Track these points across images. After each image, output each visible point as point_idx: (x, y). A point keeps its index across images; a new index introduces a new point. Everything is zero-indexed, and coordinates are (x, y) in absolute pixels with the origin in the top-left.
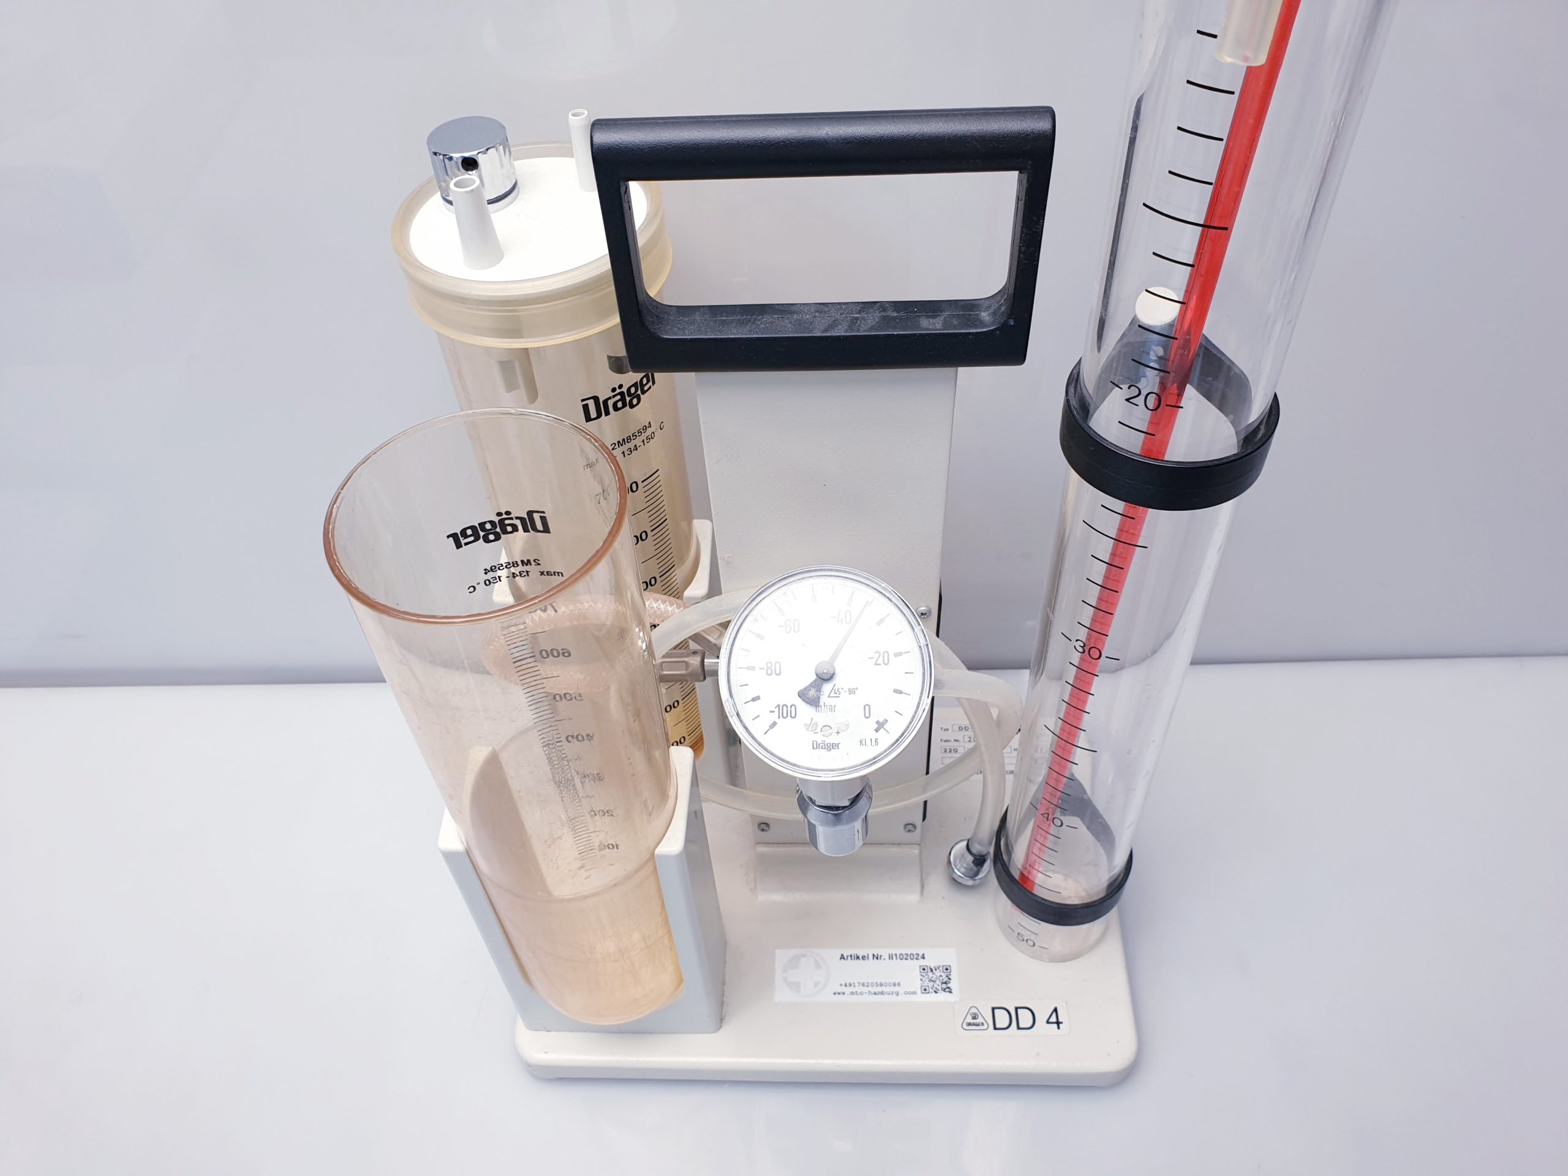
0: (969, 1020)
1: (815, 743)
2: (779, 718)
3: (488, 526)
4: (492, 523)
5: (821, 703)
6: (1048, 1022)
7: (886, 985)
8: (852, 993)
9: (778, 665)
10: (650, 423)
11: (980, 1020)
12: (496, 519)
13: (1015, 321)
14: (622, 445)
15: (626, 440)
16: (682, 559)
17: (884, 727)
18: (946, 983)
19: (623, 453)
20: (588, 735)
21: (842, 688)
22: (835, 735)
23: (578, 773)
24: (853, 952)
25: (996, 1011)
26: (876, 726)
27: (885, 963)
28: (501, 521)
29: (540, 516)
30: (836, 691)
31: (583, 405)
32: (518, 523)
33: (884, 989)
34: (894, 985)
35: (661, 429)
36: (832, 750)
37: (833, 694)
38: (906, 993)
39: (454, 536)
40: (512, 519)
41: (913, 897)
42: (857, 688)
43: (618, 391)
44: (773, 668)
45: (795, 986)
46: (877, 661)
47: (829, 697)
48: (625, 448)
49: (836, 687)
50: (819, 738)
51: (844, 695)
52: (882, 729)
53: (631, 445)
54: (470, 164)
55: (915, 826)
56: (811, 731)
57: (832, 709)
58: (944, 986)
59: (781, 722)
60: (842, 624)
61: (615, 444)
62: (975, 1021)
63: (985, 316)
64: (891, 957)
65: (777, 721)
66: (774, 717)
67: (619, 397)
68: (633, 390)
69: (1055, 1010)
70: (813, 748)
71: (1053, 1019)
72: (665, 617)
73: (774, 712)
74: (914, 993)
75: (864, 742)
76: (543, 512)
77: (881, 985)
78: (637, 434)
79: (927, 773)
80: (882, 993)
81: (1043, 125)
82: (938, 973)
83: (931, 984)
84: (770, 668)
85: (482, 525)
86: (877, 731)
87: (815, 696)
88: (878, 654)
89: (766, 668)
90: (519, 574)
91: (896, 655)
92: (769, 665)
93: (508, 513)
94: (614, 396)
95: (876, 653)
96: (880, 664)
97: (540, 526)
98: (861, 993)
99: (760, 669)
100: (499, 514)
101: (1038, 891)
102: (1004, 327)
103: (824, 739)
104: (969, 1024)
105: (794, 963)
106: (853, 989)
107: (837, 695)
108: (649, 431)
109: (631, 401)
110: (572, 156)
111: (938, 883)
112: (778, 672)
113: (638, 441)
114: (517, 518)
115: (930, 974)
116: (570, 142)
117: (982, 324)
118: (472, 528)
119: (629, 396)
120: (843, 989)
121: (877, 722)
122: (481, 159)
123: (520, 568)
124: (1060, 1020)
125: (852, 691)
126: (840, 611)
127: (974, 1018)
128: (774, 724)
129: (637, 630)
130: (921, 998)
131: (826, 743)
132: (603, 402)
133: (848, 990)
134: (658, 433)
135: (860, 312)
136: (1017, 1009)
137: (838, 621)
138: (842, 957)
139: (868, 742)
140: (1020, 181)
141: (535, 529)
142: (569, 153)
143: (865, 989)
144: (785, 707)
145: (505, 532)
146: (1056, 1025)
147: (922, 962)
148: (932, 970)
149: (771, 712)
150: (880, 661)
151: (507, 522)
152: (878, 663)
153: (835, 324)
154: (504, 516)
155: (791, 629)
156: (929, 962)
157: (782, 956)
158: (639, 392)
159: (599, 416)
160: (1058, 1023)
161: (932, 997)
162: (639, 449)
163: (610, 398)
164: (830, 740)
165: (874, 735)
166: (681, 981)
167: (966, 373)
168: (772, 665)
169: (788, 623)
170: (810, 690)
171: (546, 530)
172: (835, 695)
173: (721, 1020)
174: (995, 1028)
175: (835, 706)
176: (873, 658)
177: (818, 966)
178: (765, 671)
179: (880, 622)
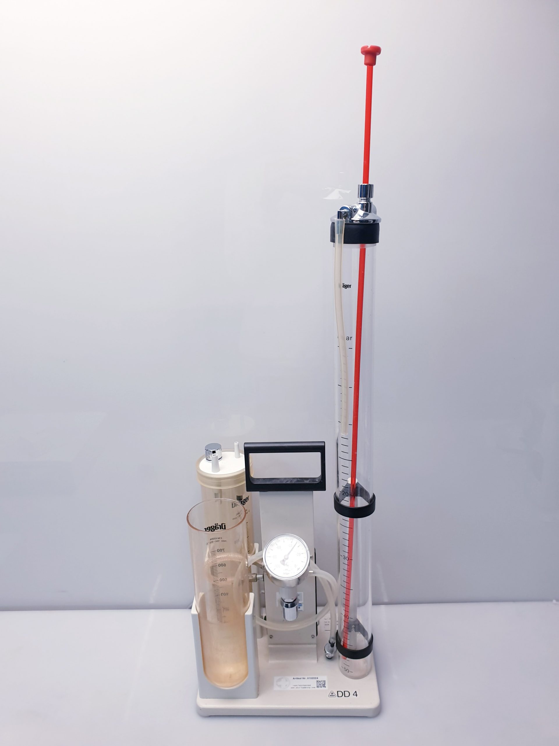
0: (331, 694)
3: (213, 527)
4: (214, 526)
5: (285, 564)
6: (353, 695)
7: (306, 685)
8: (296, 688)
9: (276, 556)
10: (247, 509)
11: (334, 694)
12: (215, 525)
13: (323, 481)
18: (324, 685)
20: (227, 593)
24: (297, 677)
25: (338, 692)
27: (306, 680)
28: (216, 526)
31: (232, 504)
32: (219, 527)
33: (306, 687)
34: (309, 685)
36: (287, 575)
38: (312, 688)
39: (205, 529)
40: (218, 525)
41: (315, 661)
42: (293, 561)
43: (241, 500)
45: (280, 686)
51: (290, 562)
54: (214, 452)
55: (314, 636)
56: (283, 570)
58: (323, 686)
59: (277, 568)
61: (237, 514)
62: (332, 695)
63: (317, 480)
64: (308, 678)
66: (275, 566)
68: (244, 501)
69: (356, 692)
71: (355, 694)
74: (315, 688)
76: (225, 524)
77: (305, 685)
79: (316, 613)
80: (305, 688)
81: (323, 444)
82: (322, 682)
83: (320, 685)
85: (211, 527)
90: (217, 541)
91: (302, 554)
93: (217, 524)
95: (297, 553)
97: (224, 528)
98: (299, 688)
100: (215, 524)
101: (348, 647)
102: (320, 482)
104: (331, 696)
105: (280, 680)
106: (297, 687)
109: (243, 503)
110: (234, 452)
111: (322, 659)
114: (219, 525)
115: (319, 683)
116: (234, 449)
117: (316, 482)
118: (209, 527)
120: (294, 687)
122: (216, 451)
123: (218, 539)
124: (357, 694)
126: (290, 544)
127: (332, 694)
128: (275, 568)
130: (316, 689)
133: (295, 687)
134: (248, 512)
136: (344, 692)
137: (290, 546)
138: (294, 678)
140: (320, 454)
141: (223, 529)
142: (234, 451)
143: (300, 687)
144: (278, 565)
145: (216, 529)
146: (356, 696)
147: (317, 680)
148: (320, 682)
150: (298, 555)
151: (217, 526)
153: (287, 481)
154: (216, 525)
155: (278, 548)
156: (319, 679)
157: (276, 678)
158: (245, 501)
160: (356, 695)
161: (320, 688)
164: (287, 572)
165: (297, 570)
167: (315, 493)
170: (283, 561)
171: (225, 528)
172: (288, 562)
173: (258, 695)
174: (338, 696)
175: (288, 565)
177: (286, 681)
178: (273, 557)
179: (298, 547)
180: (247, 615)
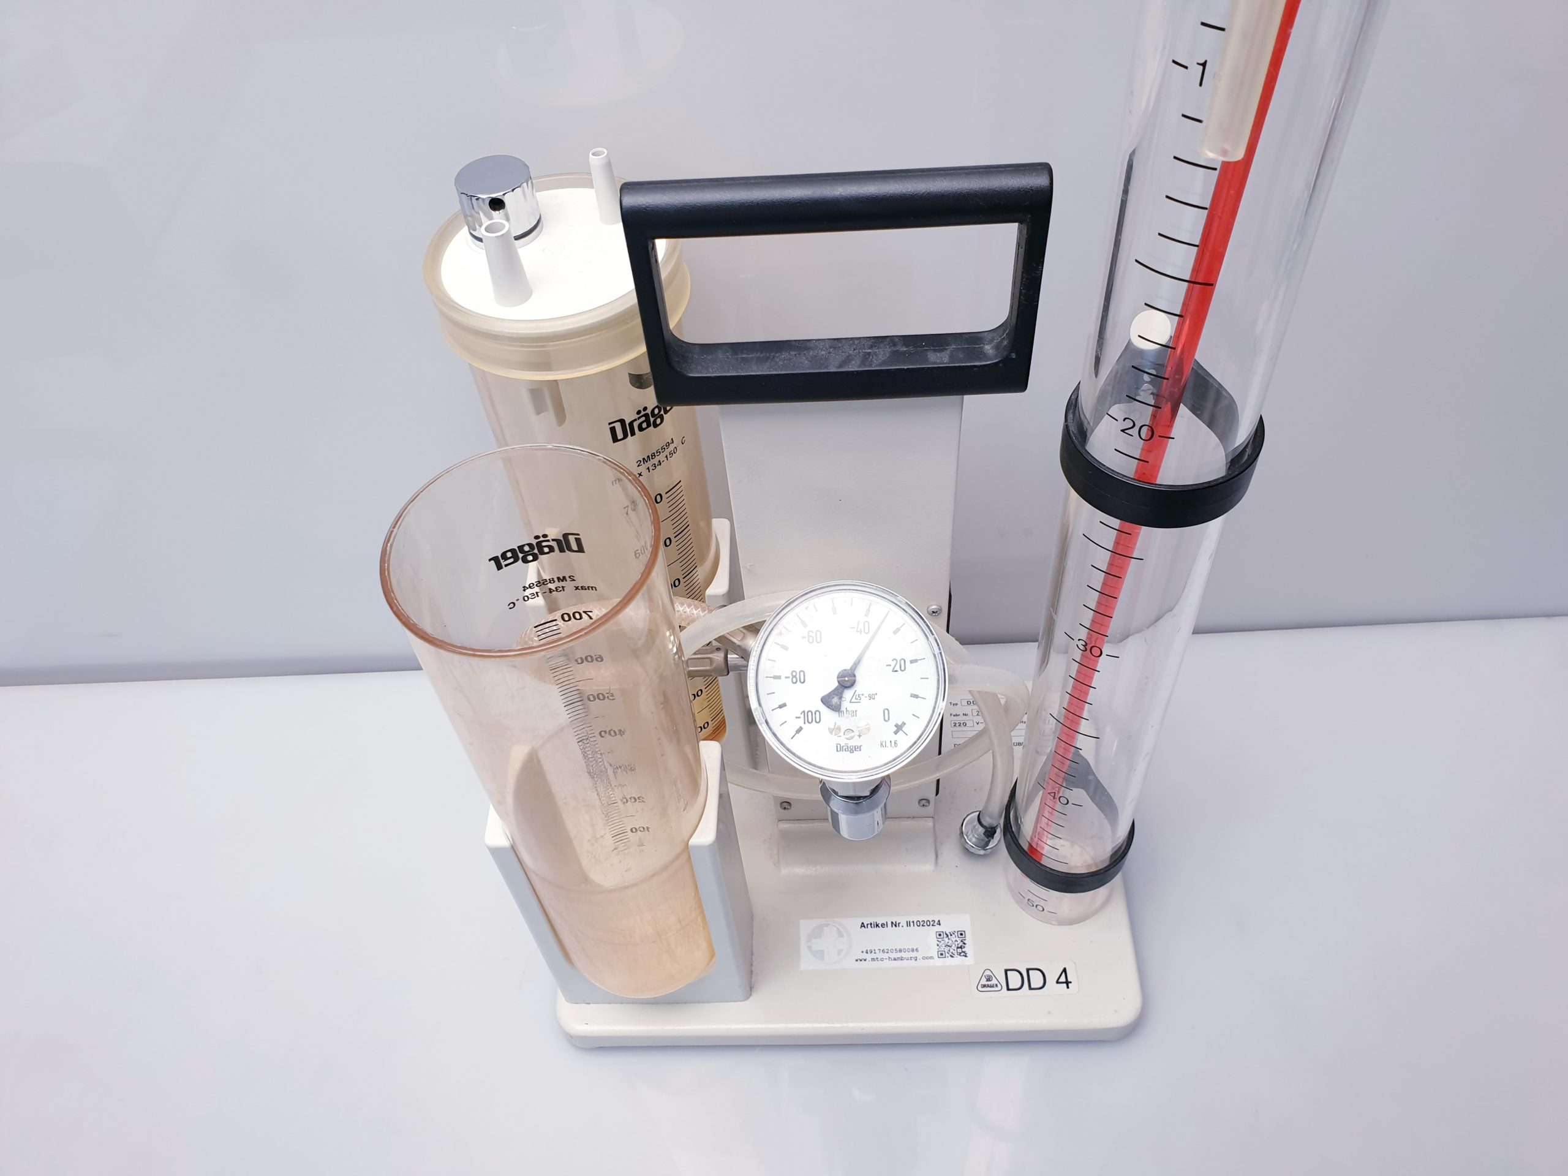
0: (984, 981)
1: (839, 746)
2: (805, 723)
3: (527, 548)
4: (530, 545)
5: (843, 708)
6: (1058, 982)
7: (905, 951)
8: (873, 959)
9: (802, 674)
10: (672, 439)
11: (994, 982)
12: (534, 542)
13: (1017, 354)
14: (647, 462)
15: (651, 457)
16: (703, 559)
17: (903, 729)
18: (961, 947)
19: (648, 468)
20: (620, 731)
21: (863, 695)
22: (857, 737)
23: (611, 765)
24: (872, 920)
25: (1009, 972)
26: (895, 729)
27: (903, 930)
28: (539, 544)
29: (575, 538)
30: (857, 697)
31: (611, 428)
32: (554, 544)
33: (903, 954)
34: (913, 950)
35: (683, 444)
36: (855, 752)
37: (854, 700)
38: (924, 958)
39: (495, 559)
40: (548, 541)
41: (928, 867)
42: (876, 694)
43: (643, 413)
44: (798, 677)
45: (820, 955)
46: (894, 668)
47: (850, 702)
48: (649, 464)
49: (857, 693)
50: (843, 741)
51: (864, 700)
52: (901, 731)
53: (655, 461)
54: (497, 204)
55: (928, 801)
56: (835, 735)
57: (854, 713)
58: (960, 950)
59: (806, 727)
60: (861, 634)
61: (640, 461)
62: (989, 983)
63: (988, 349)
64: (908, 924)
65: (803, 726)
66: (800, 722)
67: (643, 419)
68: (656, 411)
69: (1065, 970)
70: (837, 751)
71: (1063, 979)
72: (692, 620)
73: (799, 718)
74: (932, 958)
75: (884, 744)
76: (578, 535)
77: (900, 951)
78: (660, 450)
79: (940, 753)
80: (902, 959)
81: (1041, 181)
82: (953, 938)
83: (947, 949)
84: (795, 677)
85: (521, 548)
86: (896, 733)
87: (838, 703)
88: (895, 661)
89: (791, 677)
90: (555, 590)
91: (912, 662)
92: (794, 674)
93: (545, 536)
94: (639, 418)
95: (893, 660)
96: (896, 671)
97: (574, 547)
98: (882, 960)
99: (786, 678)
100: (537, 537)
101: (1045, 862)
102: (1006, 360)
103: (847, 742)
104: (984, 986)
105: (817, 933)
106: (873, 956)
107: (858, 701)
108: (672, 447)
109: (655, 421)
111: (951, 853)
112: (802, 681)
113: (662, 457)
114: (553, 540)
115: (946, 940)
117: (985, 356)
118: (512, 551)
119: (652, 417)
120: (864, 956)
121: (896, 726)
122: (506, 199)
123: (557, 584)
124: (1069, 980)
125: (871, 697)
126: (859, 622)
127: (988, 980)
128: (800, 730)
129: (668, 634)
130: (939, 962)
131: (849, 746)
132: (629, 424)
133: (869, 957)
134: (680, 448)
135: (871, 347)
136: (1028, 970)
137: (857, 631)
138: (863, 925)
139: (888, 744)
140: (1020, 231)
141: (570, 550)
143: (886, 956)
144: (810, 713)
145: (543, 553)
146: (1065, 985)
147: (937, 928)
148: (947, 936)
149: (797, 718)
150: (897, 668)
151: (544, 544)
152: (895, 669)
153: (847, 360)
154: (542, 539)
155: (813, 639)
156: (945, 928)
157: (806, 926)
159: (625, 436)
160: (1067, 983)
161: (949, 961)
162: (662, 463)
163: (635, 420)
164: (851, 743)
165: (894, 737)
166: (712, 954)
167: (971, 400)
168: (796, 675)
169: (811, 634)
170: (833, 698)
171: (581, 549)
172: (856, 701)
173: (750, 989)
174: (1008, 989)
175: (856, 711)
176: (890, 665)
177: (840, 935)
178: (790, 680)
179: (896, 632)
180: (698, 848)
